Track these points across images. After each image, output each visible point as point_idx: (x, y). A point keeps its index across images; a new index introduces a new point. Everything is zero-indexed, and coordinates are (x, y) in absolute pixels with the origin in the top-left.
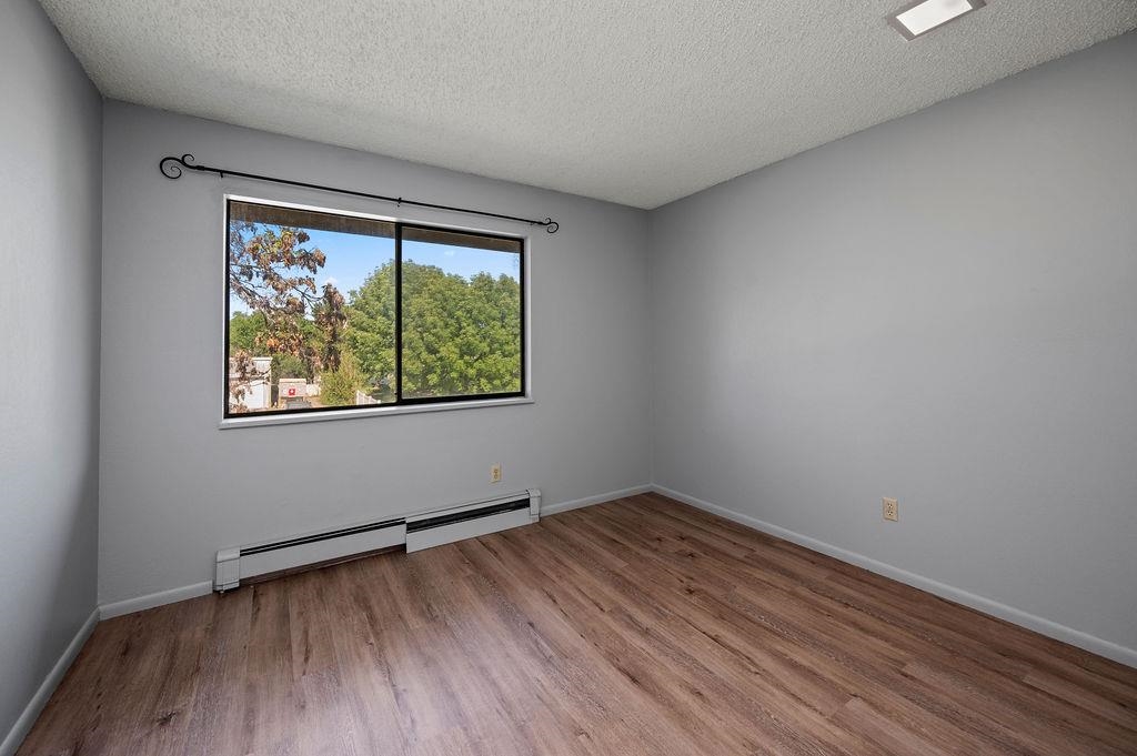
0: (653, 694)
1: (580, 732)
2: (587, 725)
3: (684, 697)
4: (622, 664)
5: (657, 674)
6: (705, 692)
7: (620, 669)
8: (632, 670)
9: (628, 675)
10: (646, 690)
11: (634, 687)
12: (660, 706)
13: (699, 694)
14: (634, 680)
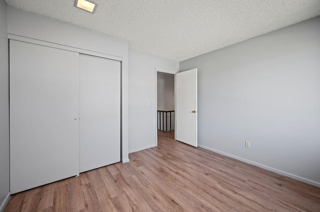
0: (168, 197)
1: (184, 187)
2: (183, 188)
3: (159, 196)
4: (177, 207)
5: (166, 203)
6: (153, 198)
7: (178, 204)
8: (174, 204)
9: (175, 202)
10: (169, 198)
11: (173, 199)
12: (166, 193)
13: (154, 198)
14: (173, 201)
